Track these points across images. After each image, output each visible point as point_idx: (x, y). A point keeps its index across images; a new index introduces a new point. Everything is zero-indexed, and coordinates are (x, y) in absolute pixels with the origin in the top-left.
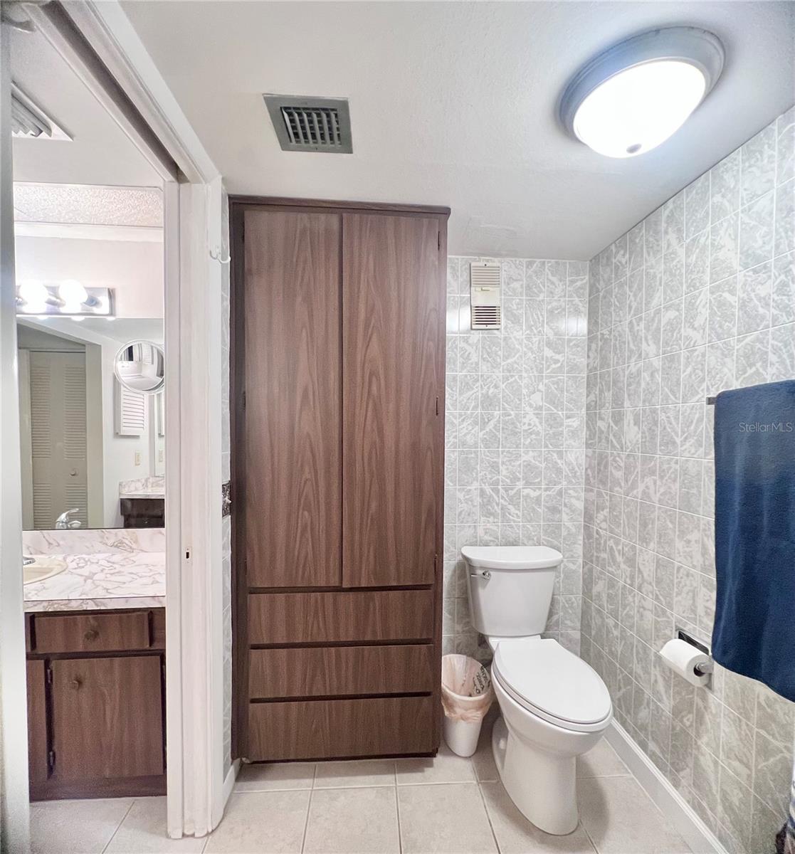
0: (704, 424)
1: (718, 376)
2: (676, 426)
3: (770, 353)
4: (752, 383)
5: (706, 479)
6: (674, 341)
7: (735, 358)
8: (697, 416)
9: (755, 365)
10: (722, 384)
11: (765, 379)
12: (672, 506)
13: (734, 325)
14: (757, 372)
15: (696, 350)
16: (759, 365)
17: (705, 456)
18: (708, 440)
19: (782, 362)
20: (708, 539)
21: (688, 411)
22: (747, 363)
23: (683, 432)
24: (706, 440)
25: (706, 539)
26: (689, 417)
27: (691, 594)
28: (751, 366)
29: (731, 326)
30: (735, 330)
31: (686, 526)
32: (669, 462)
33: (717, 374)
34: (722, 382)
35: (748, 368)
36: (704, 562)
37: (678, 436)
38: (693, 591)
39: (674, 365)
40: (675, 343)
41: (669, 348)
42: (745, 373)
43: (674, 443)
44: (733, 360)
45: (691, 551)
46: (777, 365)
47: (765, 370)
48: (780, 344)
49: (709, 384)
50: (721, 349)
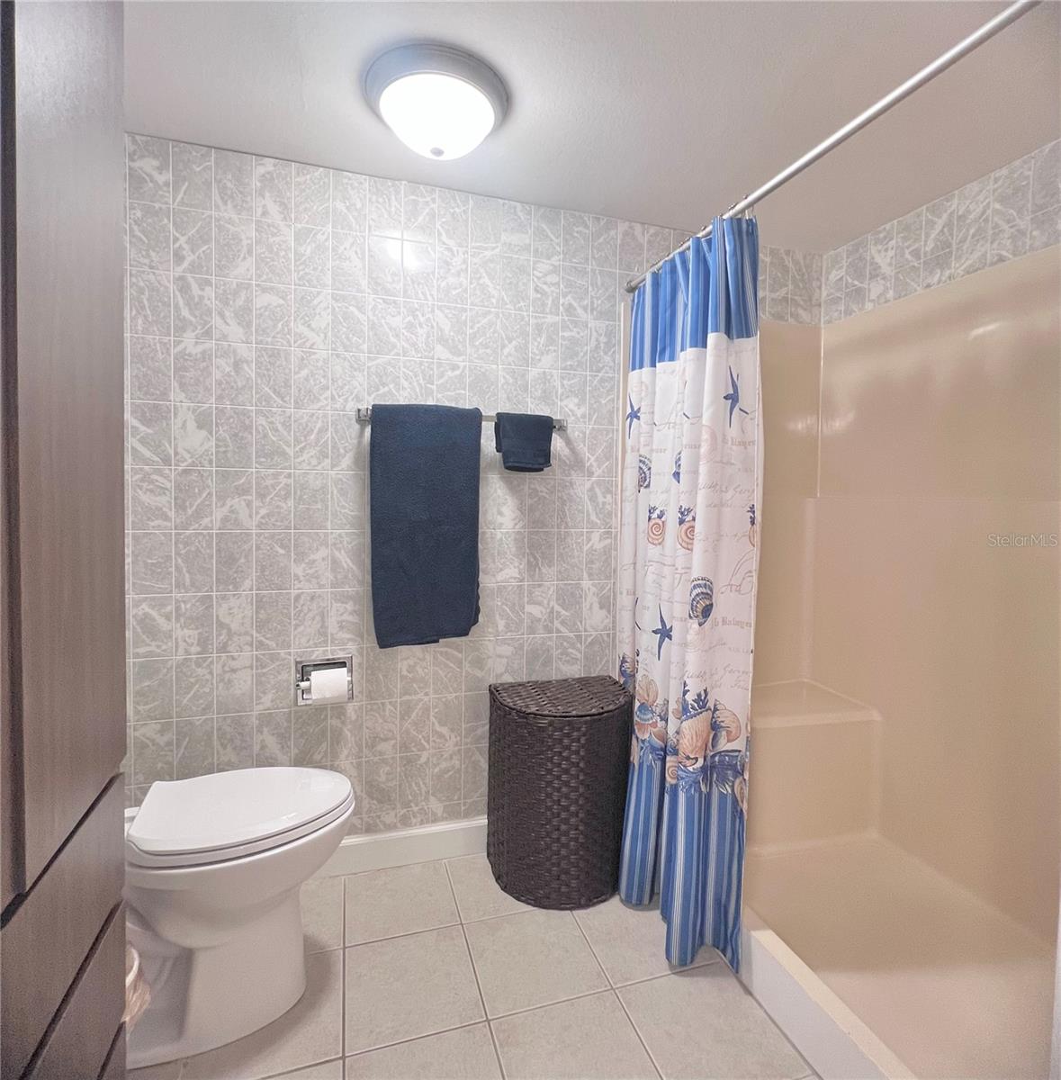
0: (329, 434)
1: (347, 387)
2: (285, 433)
3: (402, 378)
4: (385, 401)
5: (335, 492)
6: (278, 333)
7: (366, 373)
8: (319, 425)
9: (387, 385)
10: (352, 397)
11: (398, 401)
12: (283, 527)
13: (364, 342)
14: (390, 392)
15: (315, 353)
16: (391, 386)
17: (332, 467)
18: (335, 451)
19: (413, 389)
20: (340, 552)
21: (306, 418)
22: (380, 381)
23: (297, 441)
24: (332, 452)
25: (337, 553)
26: (307, 426)
27: (318, 618)
28: (384, 385)
29: (361, 341)
30: (365, 347)
31: (307, 545)
32: (276, 476)
33: (345, 384)
34: (352, 394)
35: (381, 387)
36: (335, 577)
37: (289, 446)
38: (323, 612)
39: (278, 363)
40: (279, 336)
41: (269, 340)
42: (378, 391)
43: (284, 454)
44: (364, 376)
45: (317, 571)
46: (409, 390)
47: (398, 391)
48: (410, 373)
49: (334, 393)
50: (349, 361)
